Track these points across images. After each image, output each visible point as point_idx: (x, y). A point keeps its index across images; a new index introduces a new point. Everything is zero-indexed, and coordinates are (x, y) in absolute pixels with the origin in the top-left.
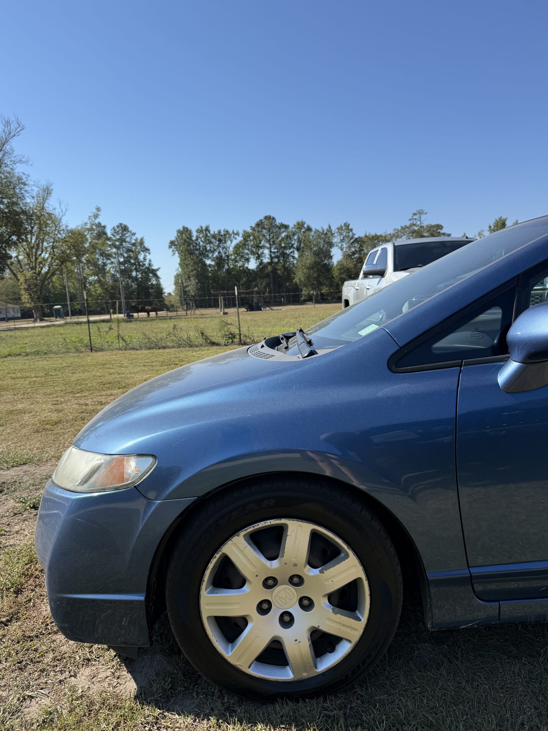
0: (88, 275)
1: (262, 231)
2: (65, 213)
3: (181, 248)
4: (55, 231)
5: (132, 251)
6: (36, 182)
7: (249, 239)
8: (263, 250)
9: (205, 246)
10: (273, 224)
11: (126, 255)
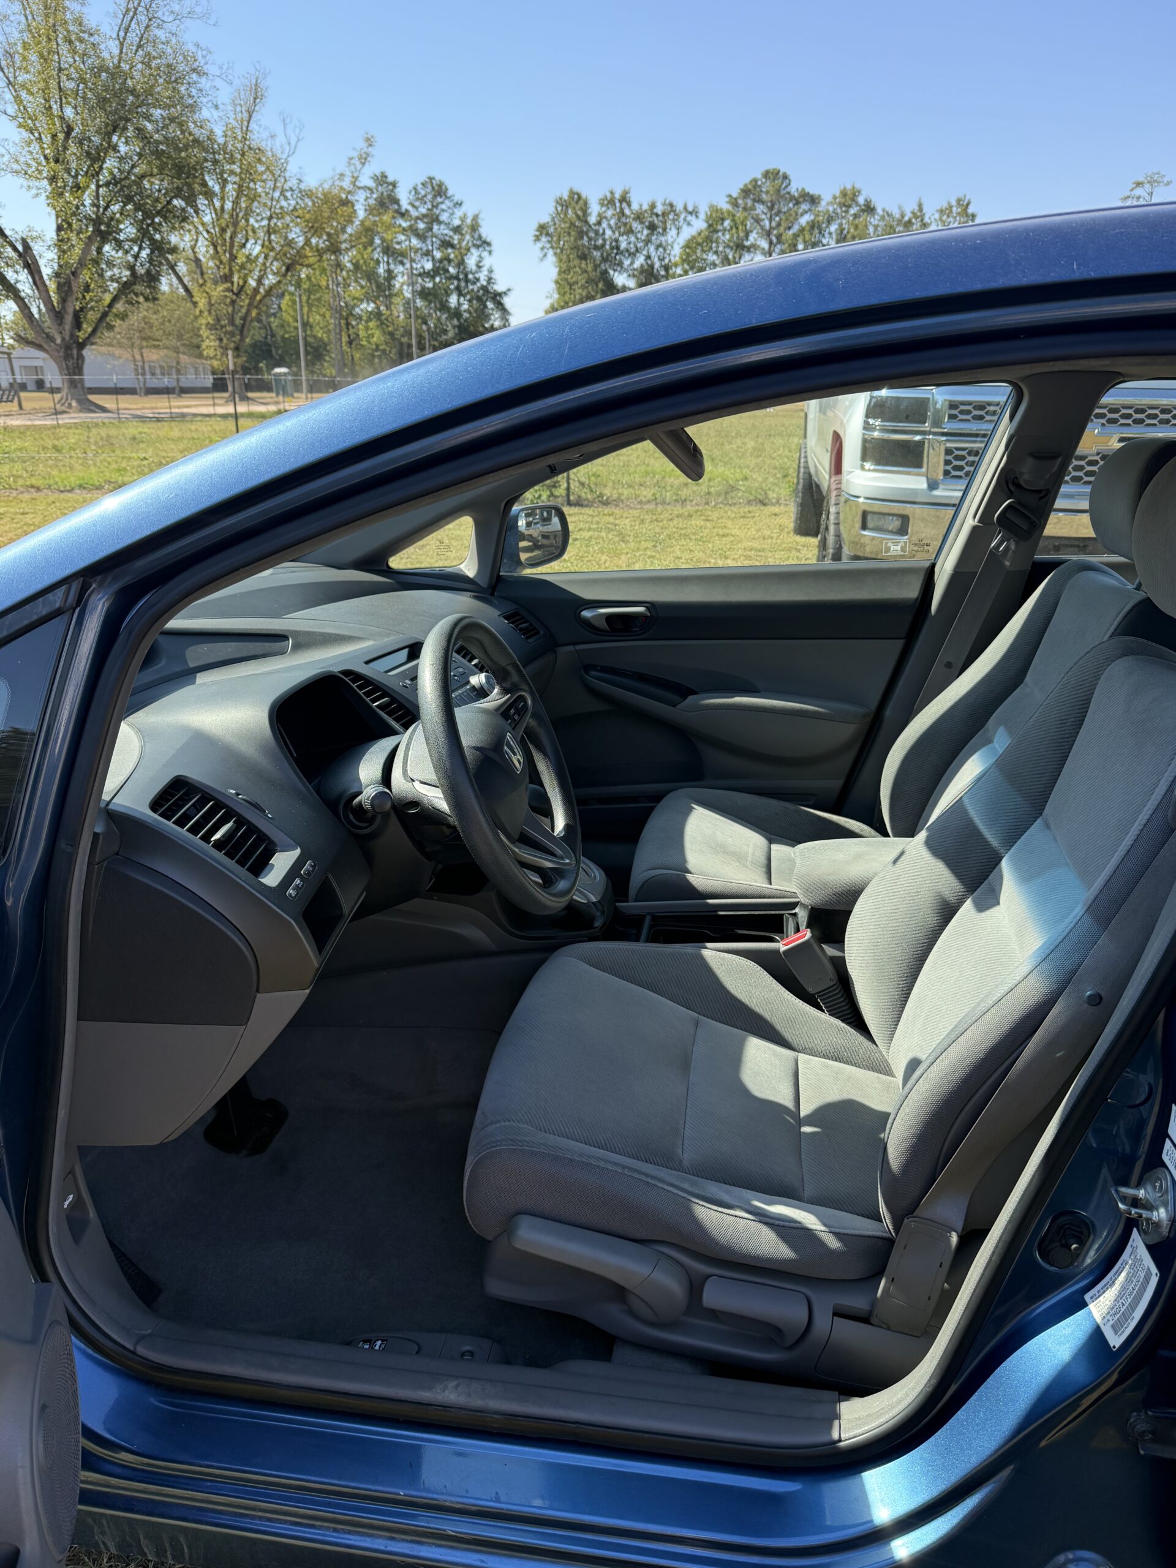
0: (354, 298)
1: (753, 208)
2: (295, 147)
3: (562, 243)
4: (274, 190)
5: (452, 246)
6: (225, 67)
7: (719, 227)
8: (752, 255)
9: (617, 241)
10: (783, 192)
11: (438, 255)
